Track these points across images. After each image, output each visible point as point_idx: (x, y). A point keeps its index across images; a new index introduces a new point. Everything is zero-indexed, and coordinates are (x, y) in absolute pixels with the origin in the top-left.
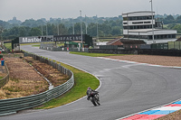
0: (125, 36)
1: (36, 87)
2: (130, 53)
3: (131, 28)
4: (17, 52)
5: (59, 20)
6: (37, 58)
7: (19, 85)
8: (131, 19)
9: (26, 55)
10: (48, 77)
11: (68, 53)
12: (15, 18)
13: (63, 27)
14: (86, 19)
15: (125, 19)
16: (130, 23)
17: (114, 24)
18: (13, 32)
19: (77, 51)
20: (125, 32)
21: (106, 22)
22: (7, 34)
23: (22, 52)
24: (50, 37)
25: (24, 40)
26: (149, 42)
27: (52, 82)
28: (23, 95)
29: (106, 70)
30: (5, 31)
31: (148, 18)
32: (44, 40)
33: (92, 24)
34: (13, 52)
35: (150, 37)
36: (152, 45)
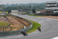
0: (47, 10)
1: (20, 27)
2: (49, 16)
3: (49, 7)
4: (10, 15)
5: (23, 4)
6: (18, 17)
7: (14, 26)
8: (49, 4)
9: (14, 16)
10: (23, 24)
11: (27, 16)
12: (8, 4)
13: (25, 7)
14: (32, 4)
15: (47, 4)
16: (48, 5)
17: (41, 6)
18: (8, 8)
19: (30, 15)
20: (47, 8)
21: (39, 5)
22: (6, 9)
23: (12, 15)
24: (21, 10)
25: (13, 11)
26: (55, 12)
27: (25, 25)
28: (17, 29)
29: (42, 21)
30: (5, 8)
31: (54, 3)
32: (19, 11)
33: (34, 6)
34: (9, 15)
35: (55, 10)
36: (56, 13)
